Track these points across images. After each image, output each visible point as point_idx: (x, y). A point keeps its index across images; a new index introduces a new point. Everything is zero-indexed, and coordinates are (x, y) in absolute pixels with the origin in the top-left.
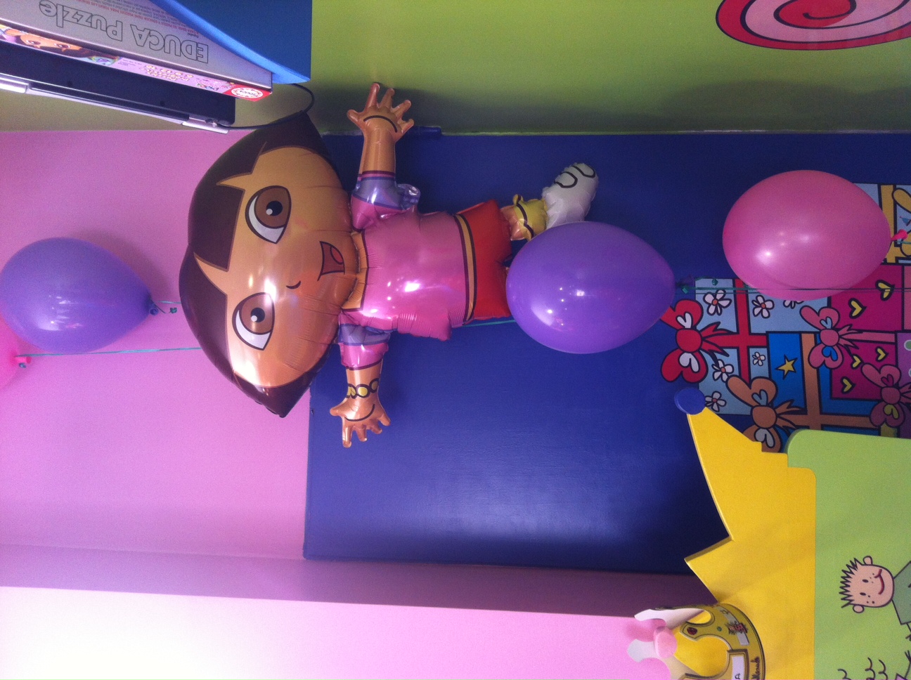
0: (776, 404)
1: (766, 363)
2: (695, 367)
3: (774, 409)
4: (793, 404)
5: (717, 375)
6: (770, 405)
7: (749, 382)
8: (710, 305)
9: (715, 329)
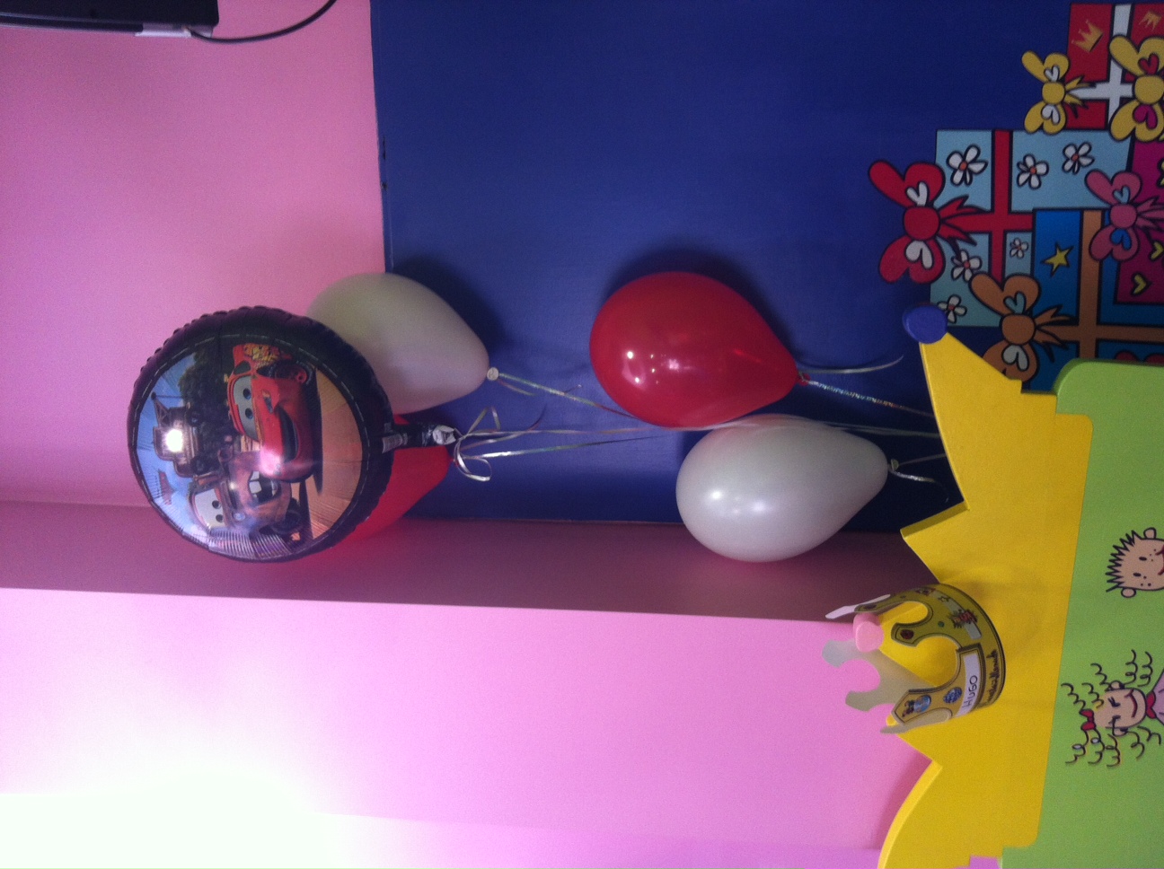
0: (1035, 311)
1: (1028, 255)
2: (928, 261)
3: (1033, 319)
4: (1061, 311)
5: (957, 272)
6: (1028, 313)
7: (1001, 283)
8: (955, 171)
9: (961, 206)
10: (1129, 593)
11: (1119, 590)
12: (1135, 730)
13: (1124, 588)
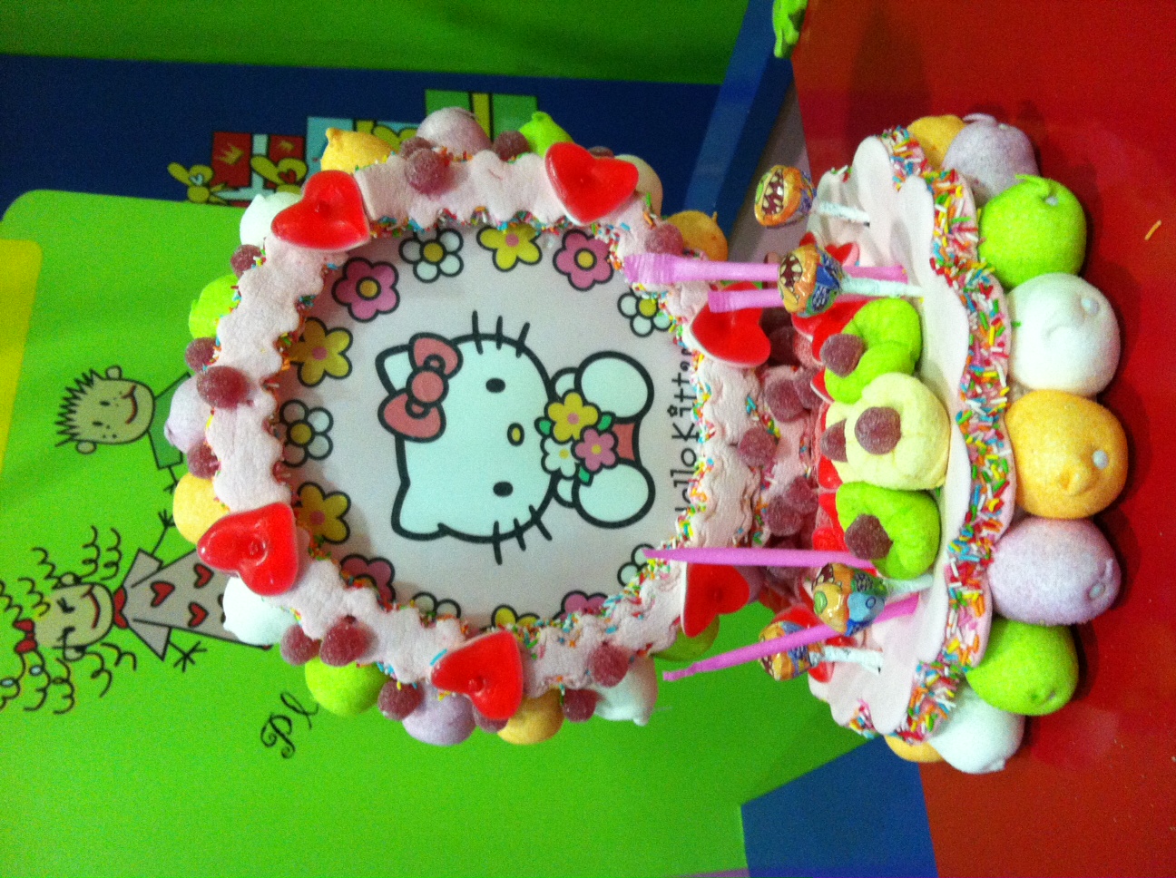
10: (87, 447)
11: (72, 445)
12: (97, 648)
13: (80, 441)
